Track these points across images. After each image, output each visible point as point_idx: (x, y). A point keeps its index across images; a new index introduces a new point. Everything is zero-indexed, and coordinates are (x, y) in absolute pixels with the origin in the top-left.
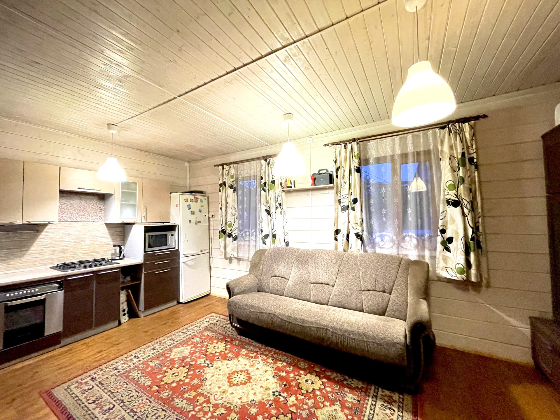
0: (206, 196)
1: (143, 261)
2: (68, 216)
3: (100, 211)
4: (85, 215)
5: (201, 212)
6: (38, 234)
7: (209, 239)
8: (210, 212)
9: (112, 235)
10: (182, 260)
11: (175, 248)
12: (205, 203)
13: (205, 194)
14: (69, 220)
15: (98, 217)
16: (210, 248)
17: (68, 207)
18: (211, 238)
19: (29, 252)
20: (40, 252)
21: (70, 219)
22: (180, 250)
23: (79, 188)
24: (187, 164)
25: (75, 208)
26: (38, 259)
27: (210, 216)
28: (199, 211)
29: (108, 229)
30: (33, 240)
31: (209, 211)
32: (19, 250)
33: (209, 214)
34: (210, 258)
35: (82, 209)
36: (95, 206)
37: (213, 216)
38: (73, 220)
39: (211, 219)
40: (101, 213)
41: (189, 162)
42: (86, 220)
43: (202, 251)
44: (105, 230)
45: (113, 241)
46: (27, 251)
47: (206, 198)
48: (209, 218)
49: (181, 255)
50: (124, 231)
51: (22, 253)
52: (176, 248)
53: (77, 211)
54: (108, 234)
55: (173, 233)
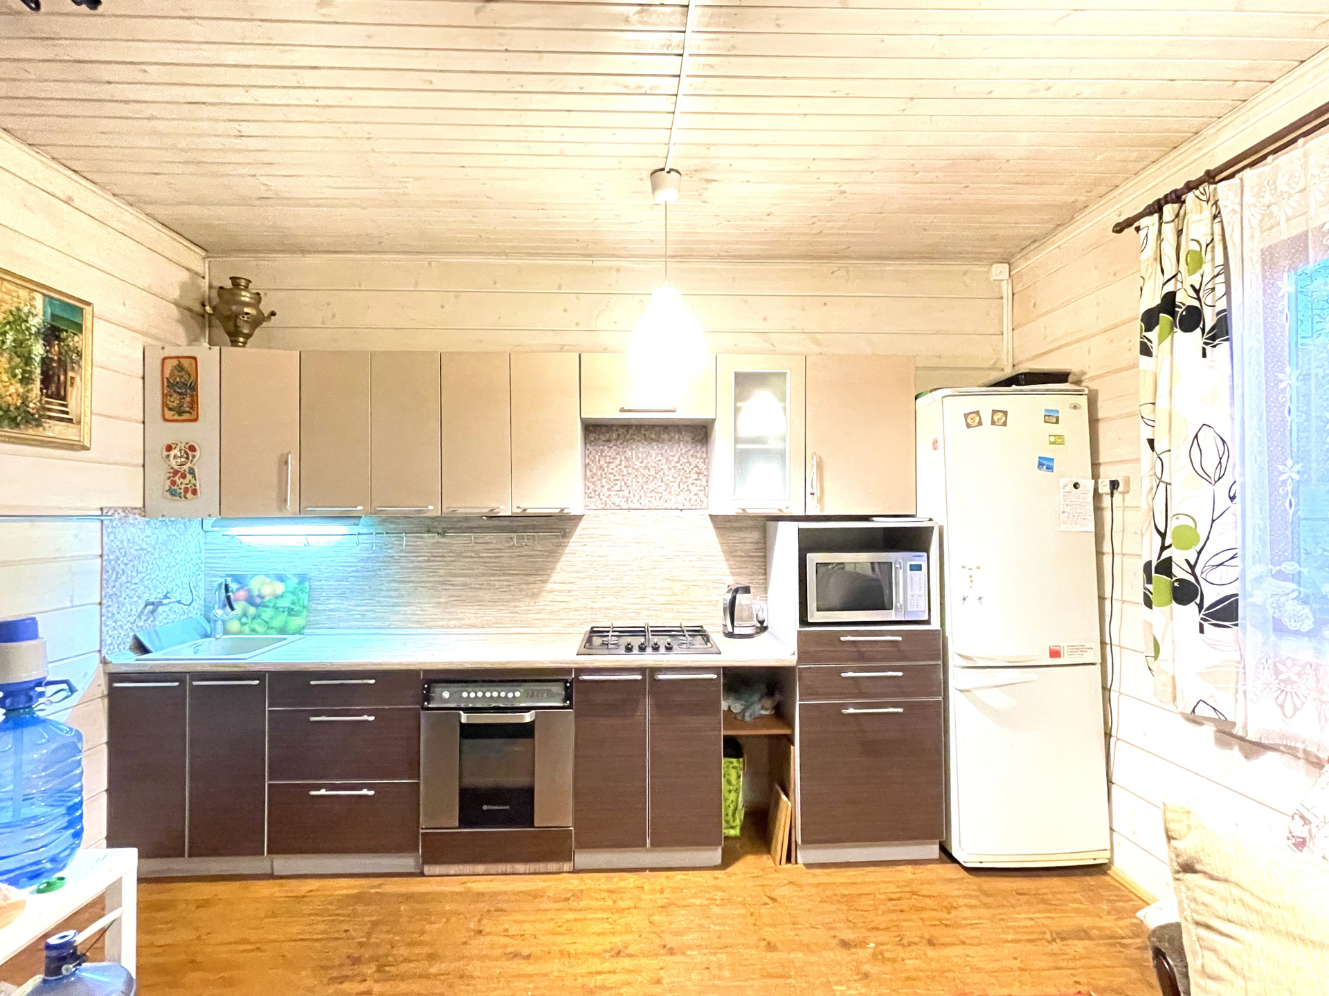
0: (1079, 393)
1: (796, 657)
2: (621, 493)
3: (695, 476)
4: (660, 490)
5: (1050, 468)
6: (565, 540)
7: (1101, 598)
8: (1102, 470)
9: (730, 553)
10: (957, 678)
11: (927, 622)
12: (1075, 423)
13: (1078, 382)
14: (624, 505)
15: (691, 496)
16: (1103, 643)
17: (622, 467)
18: (1108, 594)
19: (549, 586)
20: (568, 587)
21: (627, 501)
22: (948, 634)
23: (623, 410)
24: (999, 271)
25: (637, 470)
26: (564, 605)
27: (1105, 488)
28: (1041, 465)
29: (720, 535)
30: (554, 554)
31: (1095, 465)
32: (531, 579)
33: (1095, 476)
34: (1106, 690)
35: (653, 473)
36: (684, 463)
37: (1114, 485)
38: (633, 507)
39: (1106, 501)
40: (698, 482)
41: (1008, 260)
42: (661, 504)
43: (1055, 653)
44: (710, 534)
45: (734, 574)
46: (544, 582)
47: (1083, 401)
48: (1097, 495)
49: (953, 660)
50: (765, 543)
51: (536, 586)
52: (935, 625)
53: (640, 479)
54: (719, 548)
55: (919, 558)
